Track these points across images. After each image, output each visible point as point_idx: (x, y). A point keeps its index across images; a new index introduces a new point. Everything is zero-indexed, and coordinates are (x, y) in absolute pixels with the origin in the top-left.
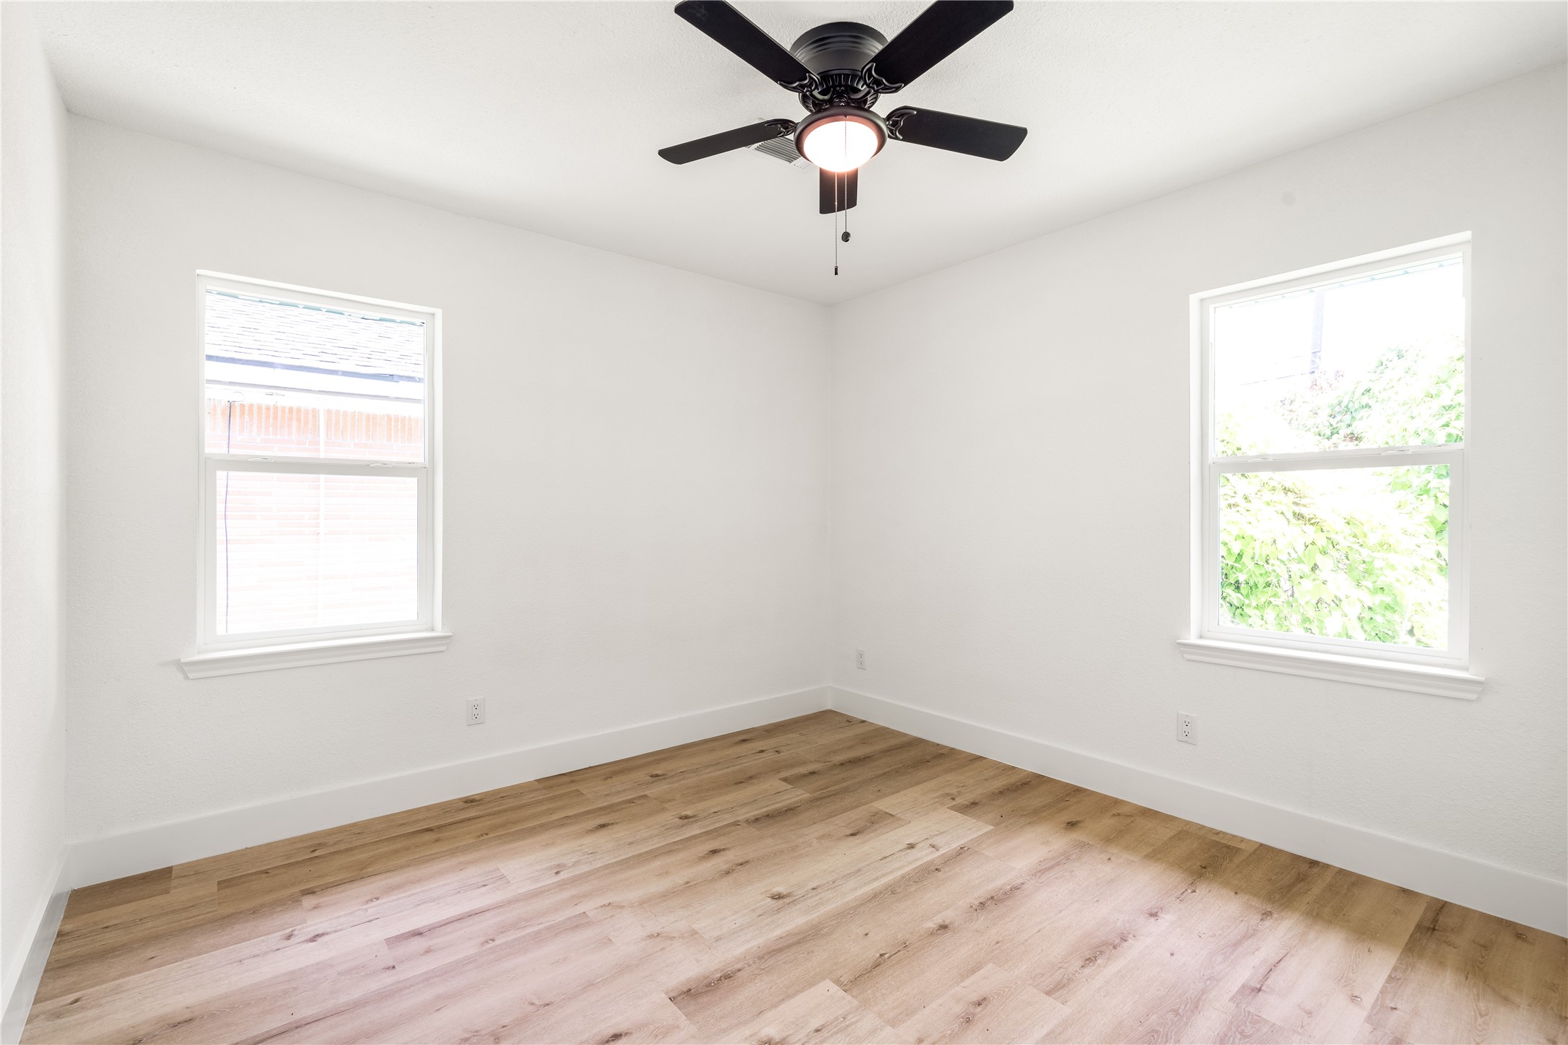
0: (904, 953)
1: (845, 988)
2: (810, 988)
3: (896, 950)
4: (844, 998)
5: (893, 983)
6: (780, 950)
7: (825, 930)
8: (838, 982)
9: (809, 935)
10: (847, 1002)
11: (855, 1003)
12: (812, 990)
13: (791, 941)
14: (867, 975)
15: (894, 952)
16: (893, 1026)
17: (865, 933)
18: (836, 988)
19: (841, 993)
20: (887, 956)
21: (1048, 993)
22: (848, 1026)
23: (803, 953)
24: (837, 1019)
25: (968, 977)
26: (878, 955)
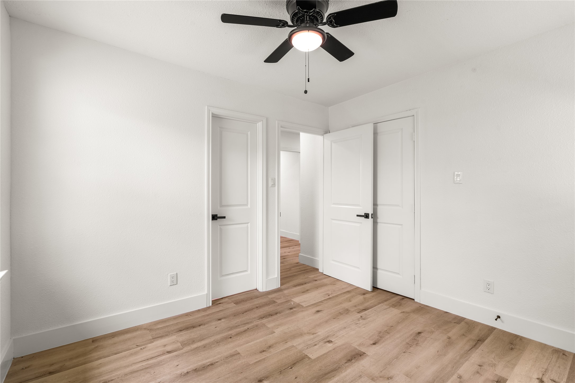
0: (282, 369)
1: (307, 356)
2: (319, 356)
3: (285, 370)
4: (308, 353)
5: (290, 358)
6: (332, 371)
7: (314, 381)
8: (309, 358)
9: (321, 378)
10: (306, 352)
11: (304, 352)
12: (318, 356)
13: (329, 375)
14: (299, 360)
15: (286, 369)
16: (293, 345)
17: (297, 379)
18: (310, 356)
19: (308, 355)
20: (289, 368)
21: (239, 353)
22: (306, 346)
23: (323, 369)
24: (310, 348)
25: (262, 359)
26: (293, 368)
